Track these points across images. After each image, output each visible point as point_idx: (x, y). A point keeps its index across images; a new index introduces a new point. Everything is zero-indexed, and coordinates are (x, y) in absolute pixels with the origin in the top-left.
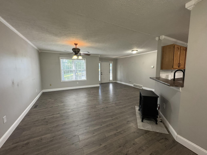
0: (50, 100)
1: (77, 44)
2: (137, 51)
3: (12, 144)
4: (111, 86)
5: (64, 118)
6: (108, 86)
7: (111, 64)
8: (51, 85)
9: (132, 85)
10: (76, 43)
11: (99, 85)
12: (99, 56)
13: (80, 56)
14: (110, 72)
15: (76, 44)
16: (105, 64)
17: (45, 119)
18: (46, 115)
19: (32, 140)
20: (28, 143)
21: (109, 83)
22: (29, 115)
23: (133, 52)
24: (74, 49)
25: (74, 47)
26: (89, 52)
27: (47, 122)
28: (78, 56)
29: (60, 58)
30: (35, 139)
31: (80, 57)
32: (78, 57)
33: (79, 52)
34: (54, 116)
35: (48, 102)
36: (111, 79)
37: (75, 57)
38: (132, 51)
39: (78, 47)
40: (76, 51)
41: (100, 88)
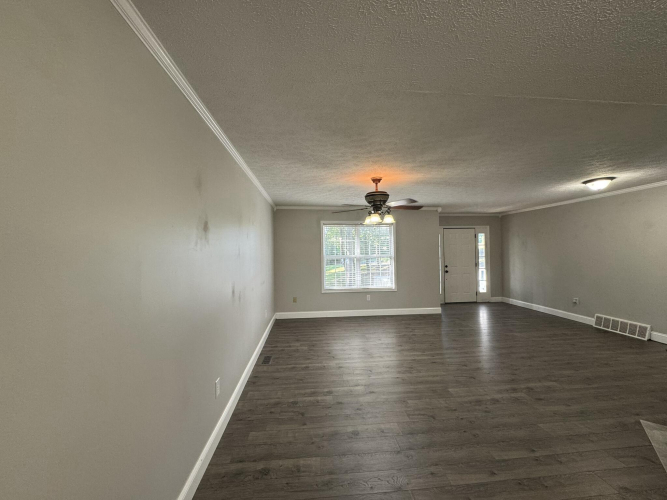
0: (298, 344)
1: (379, 180)
2: (612, 178)
3: (232, 462)
4: (484, 316)
5: (348, 412)
6: (474, 317)
7: (482, 238)
8: (295, 300)
9: (591, 321)
10: (377, 176)
11: (438, 310)
12: (440, 210)
13: (389, 213)
14: (477, 265)
15: (377, 181)
16: (457, 235)
17: (295, 403)
18: (297, 392)
19: (274, 464)
20: (265, 472)
21: (476, 304)
22: (254, 383)
23: (589, 185)
24: (370, 197)
25: (372, 188)
26: (415, 201)
27: (303, 414)
28: (382, 216)
29: (322, 222)
30: (281, 462)
31: (389, 219)
32: (382, 219)
33: (385, 201)
34: (319, 398)
35: (295, 351)
36: (483, 287)
37: (375, 218)
38: (585, 183)
39: (381, 187)
40: (377, 201)
41: (444, 319)
